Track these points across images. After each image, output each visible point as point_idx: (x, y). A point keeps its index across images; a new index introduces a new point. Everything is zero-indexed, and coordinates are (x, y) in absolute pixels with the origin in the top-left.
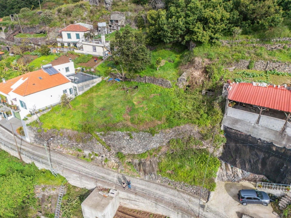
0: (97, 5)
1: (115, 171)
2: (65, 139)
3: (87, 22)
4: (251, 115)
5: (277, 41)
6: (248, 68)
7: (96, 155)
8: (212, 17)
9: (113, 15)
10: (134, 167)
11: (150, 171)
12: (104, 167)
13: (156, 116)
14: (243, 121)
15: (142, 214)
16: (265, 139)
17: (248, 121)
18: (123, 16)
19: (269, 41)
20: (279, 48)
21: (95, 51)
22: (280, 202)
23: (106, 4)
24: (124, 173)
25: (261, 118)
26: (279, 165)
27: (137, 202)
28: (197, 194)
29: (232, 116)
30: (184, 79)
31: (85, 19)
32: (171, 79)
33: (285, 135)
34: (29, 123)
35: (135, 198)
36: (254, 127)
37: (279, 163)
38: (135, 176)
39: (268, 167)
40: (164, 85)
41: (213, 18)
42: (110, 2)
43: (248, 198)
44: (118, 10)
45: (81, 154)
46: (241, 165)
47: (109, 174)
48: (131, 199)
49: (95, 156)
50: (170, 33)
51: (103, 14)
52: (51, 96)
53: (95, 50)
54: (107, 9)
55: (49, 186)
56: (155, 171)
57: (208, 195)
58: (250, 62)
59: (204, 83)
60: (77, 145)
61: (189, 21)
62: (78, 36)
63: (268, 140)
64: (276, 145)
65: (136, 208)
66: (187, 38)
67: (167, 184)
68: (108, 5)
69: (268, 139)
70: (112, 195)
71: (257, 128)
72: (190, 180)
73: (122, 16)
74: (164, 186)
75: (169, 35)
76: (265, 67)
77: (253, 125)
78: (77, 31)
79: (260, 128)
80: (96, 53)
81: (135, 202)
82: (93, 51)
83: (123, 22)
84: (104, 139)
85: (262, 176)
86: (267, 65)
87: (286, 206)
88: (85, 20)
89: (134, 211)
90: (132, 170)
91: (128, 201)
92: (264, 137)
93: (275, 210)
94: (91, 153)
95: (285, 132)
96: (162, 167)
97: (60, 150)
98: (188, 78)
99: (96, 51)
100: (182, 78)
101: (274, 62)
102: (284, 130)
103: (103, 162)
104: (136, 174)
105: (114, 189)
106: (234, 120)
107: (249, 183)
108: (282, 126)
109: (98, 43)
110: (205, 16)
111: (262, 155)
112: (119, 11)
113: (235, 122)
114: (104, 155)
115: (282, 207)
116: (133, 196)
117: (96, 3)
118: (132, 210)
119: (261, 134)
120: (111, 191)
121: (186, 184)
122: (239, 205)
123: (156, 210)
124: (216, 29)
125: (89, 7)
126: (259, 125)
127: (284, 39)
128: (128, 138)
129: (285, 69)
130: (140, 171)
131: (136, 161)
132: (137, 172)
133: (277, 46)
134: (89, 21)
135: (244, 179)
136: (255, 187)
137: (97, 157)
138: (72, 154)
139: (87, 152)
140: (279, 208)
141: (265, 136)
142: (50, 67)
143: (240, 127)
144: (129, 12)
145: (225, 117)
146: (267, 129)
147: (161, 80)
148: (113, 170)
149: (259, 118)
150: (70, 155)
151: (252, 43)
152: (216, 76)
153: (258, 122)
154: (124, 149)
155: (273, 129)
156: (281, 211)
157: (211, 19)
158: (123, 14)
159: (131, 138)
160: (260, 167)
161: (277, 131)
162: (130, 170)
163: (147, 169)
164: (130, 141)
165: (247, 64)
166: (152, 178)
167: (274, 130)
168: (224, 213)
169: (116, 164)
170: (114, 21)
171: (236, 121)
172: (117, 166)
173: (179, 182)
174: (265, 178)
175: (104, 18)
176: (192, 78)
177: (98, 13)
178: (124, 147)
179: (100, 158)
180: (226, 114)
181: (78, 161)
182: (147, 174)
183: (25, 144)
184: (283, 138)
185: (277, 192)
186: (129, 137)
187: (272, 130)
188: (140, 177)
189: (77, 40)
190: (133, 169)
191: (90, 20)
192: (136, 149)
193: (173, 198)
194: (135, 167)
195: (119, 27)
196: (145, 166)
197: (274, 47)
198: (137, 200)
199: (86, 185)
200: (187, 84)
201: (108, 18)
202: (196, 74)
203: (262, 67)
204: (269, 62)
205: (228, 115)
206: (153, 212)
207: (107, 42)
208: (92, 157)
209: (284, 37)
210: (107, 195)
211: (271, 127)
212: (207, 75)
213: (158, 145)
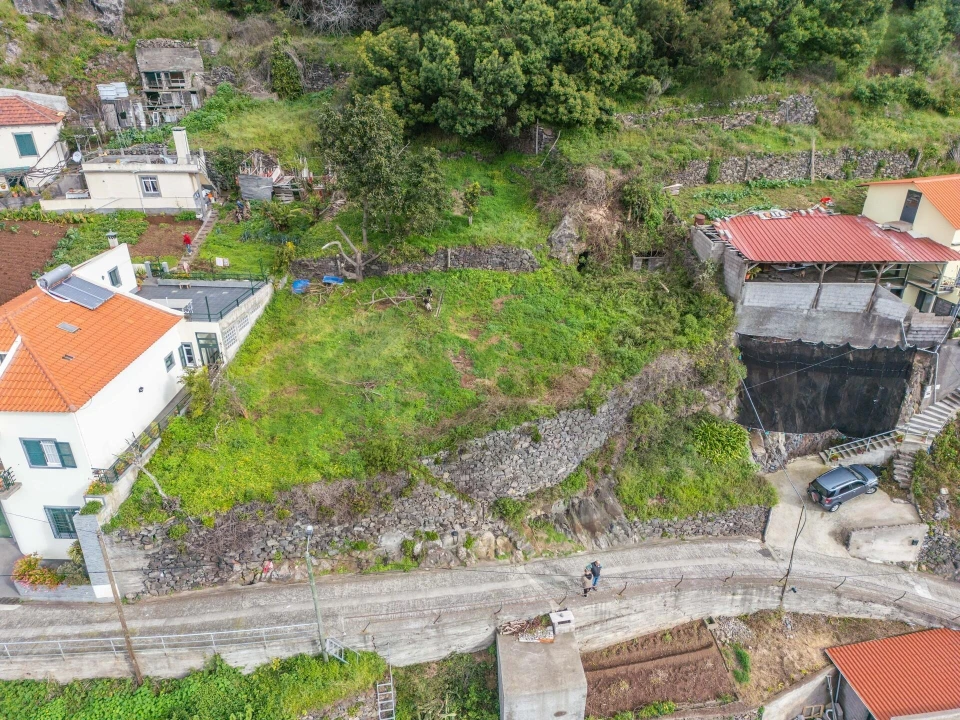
0: (57, 17)
1: (507, 561)
2: (298, 523)
3: (32, 86)
4: (802, 288)
5: (739, 106)
6: (708, 179)
7: (431, 537)
8: (596, 51)
9: (146, 54)
10: (555, 527)
11: (605, 519)
12: (468, 563)
13: (563, 355)
14: (781, 309)
15: (642, 646)
16: (833, 341)
17: (795, 307)
18: (195, 56)
19: (724, 107)
20: (748, 122)
21: (152, 195)
22: (895, 472)
23: (100, 10)
24: (536, 557)
25: (823, 290)
26: (868, 391)
27: (623, 619)
28: (738, 530)
29: (756, 304)
30: (571, 236)
31: (19, 70)
32: (532, 244)
33: (874, 317)
34: (109, 518)
35: (620, 609)
36: (808, 318)
37: (866, 387)
38: (570, 553)
39: (843, 406)
40: (510, 265)
41: (601, 54)
42: (115, 2)
43: (842, 490)
44: (163, 35)
45: (370, 555)
46: (785, 422)
47: (503, 577)
48: (607, 617)
49: (427, 540)
50: (482, 105)
51: (96, 51)
52: (141, 390)
53: (151, 187)
54: (110, 32)
55: (335, 707)
56: (619, 515)
57: (763, 519)
58: (710, 164)
59: (627, 236)
60: (347, 530)
61: (533, 63)
62: (26, 145)
63: (839, 342)
64: (857, 347)
65: (620, 637)
66: (525, 114)
67: (656, 538)
68: (112, 17)
69: (838, 337)
70: (565, 628)
71: (814, 319)
72: (715, 501)
73: (186, 55)
74: (654, 545)
75: (479, 109)
76: (741, 174)
77: (805, 312)
78: (18, 125)
79: (821, 315)
80: (159, 199)
81: (618, 620)
82: (145, 195)
83: (198, 79)
84: (446, 475)
85: (828, 434)
86: (746, 168)
87: (909, 476)
88: (20, 76)
89: (618, 649)
90: (552, 539)
91: (598, 627)
92: (832, 337)
93: (892, 496)
94: (410, 538)
95: (875, 310)
96: (630, 497)
97: (280, 573)
98: (580, 229)
99: (159, 195)
100: (564, 235)
101: (760, 157)
102: (871, 306)
103: (463, 551)
104: (568, 546)
105: (558, 608)
106: (762, 313)
107: (805, 461)
108: (868, 298)
109: (162, 162)
110: (578, 47)
111: (823, 382)
112: (174, 38)
113: (764, 318)
114: (457, 528)
115: (904, 481)
116: (611, 606)
117: (52, 7)
118: (609, 650)
119: (824, 330)
120: (555, 618)
121: (710, 515)
122: (822, 515)
123: (675, 617)
124: (608, 84)
125: (20, 22)
126: (818, 308)
127: (754, 99)
128: (526, 445)
129: (781, 171)
130: (575, 532)
131: (559, 507)
132: (570, 538)
133: (743, 118)
134: (42, 82)
135: (792, 455)
136: (824, 462)
137: (438, 542)
138: (332, 570)
139: (390, 542)
140: (898, 488)
141: (830, 333)
142: (66, 278)
143: (776, 326)
144: (212, 41)
145: (739, 311)
146: (837, 314)
147: (501, 253)
148: (501, 561)
149: (819, 292)
150: (326, 577)
151: (690, 115)
152: (654, 211)
153: (816, 300)
154: (515, 484)
155: (849, 311)
156: (906, 490)
157: (597, 55)
158: (193, 48)
159: (536, 439)
160: (823, 412)
161: (858, 314)
162: (548, 541)
163: (595, 517)
164: (532, 450)
165: (704, 172)
166: (616, 536)
167: (850, 313)
168: (810, 549)
169: (500, 541)
170: (166, 74)
171: (766, 314)
172: (505, 545)
173: (690, 518)
174: (835, 434)
175: (107, 66)
176: (592, 228)
177: (72, 47)
178: (515, 479)
179: (449, 539)
180: (742, 303)
181: (376, 580)
182: (603, 532)
183: (98, 613)
184: (869, 326)
185: (877, 455)
186: (529, 439)
187: (846, 313)
188: (583, 549)
189: (28, 162)
190: (554, 534)
191: (45, 77)
192: (550, 472)
193: (699, 562)
194: (557, 526)
195: (193, 97)
196: (586, 511)
197: (736, 122)
198: (624, 612)
199: (457, 642)
200: (583, 247)
201: (122, 65)
202: (599, 217)
203: (735, 174)
204: (749, 159)
205: (746, 304)
206: (666, 627)
207: (195, 153)
208: (418, 548)
209: (753, 95)
210: (550, 637)
211: (844, 307)
212: (626, 214)
213: (604, 436)
